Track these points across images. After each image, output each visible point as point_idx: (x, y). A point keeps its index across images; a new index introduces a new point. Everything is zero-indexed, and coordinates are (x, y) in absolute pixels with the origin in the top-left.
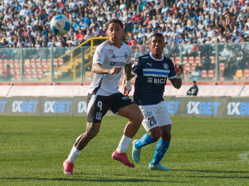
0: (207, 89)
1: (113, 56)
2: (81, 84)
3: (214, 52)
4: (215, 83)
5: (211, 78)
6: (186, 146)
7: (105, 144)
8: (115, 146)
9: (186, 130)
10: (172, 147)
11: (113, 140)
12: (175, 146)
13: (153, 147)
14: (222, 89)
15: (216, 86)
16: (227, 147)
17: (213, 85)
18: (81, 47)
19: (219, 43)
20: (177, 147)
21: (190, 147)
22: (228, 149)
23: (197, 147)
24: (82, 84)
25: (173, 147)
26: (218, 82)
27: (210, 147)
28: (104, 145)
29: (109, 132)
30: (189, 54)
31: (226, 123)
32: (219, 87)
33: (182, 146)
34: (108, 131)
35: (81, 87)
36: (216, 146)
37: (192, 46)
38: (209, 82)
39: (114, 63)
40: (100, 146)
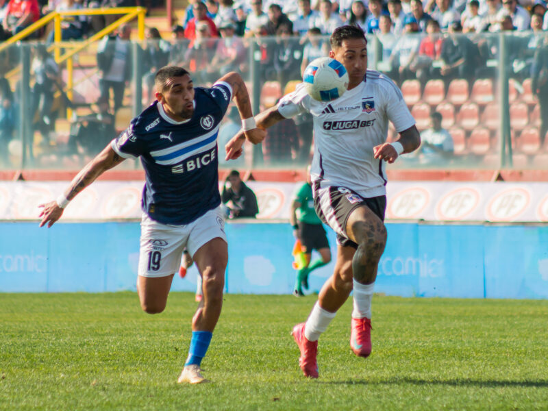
0: (468, 197)
1: (326, 109)
2: (17, 176)
3: (490, 63)
4: (495, 176)
5: (479, 157)
6: (391, 396)
7: (104, 389)
8: (141, 395)
9: (392, 340)
10: (344, 400)
11: (134, 375)
12: (352, 398)
13: (275, 399)
14: (518, 197)
15: (500, 185)
16: (538, 401)
17: (489, 179)
18: (19, 44)
19: (509, 33)
20: (362, 401)
21: (407, 399)
22: (542, 408)
23: (431, 400)
24: (21, 178)
25: (347, 402)
26: (506, 171)
27: (477, 401)
28: (101, 393)
29: (120, 348)
30: (401, 69)
31: (534, 316)
32: (509, 188)
33: (379, 397)
34: (115, 342)
35: (18, 187)
36: (500, 396)
37: (412, 43)
38: (475, 169)
39: (330, 123)
40: (88, 395)
